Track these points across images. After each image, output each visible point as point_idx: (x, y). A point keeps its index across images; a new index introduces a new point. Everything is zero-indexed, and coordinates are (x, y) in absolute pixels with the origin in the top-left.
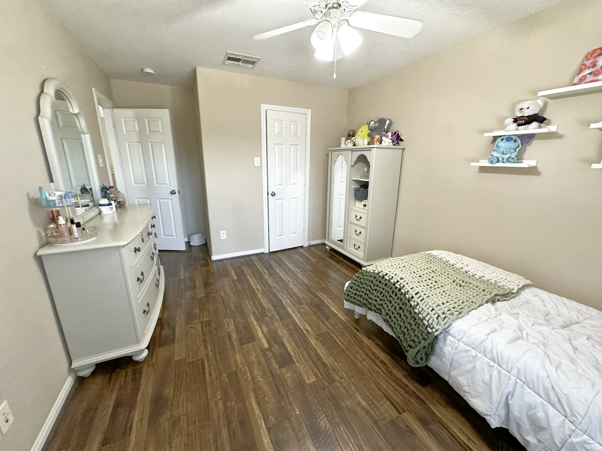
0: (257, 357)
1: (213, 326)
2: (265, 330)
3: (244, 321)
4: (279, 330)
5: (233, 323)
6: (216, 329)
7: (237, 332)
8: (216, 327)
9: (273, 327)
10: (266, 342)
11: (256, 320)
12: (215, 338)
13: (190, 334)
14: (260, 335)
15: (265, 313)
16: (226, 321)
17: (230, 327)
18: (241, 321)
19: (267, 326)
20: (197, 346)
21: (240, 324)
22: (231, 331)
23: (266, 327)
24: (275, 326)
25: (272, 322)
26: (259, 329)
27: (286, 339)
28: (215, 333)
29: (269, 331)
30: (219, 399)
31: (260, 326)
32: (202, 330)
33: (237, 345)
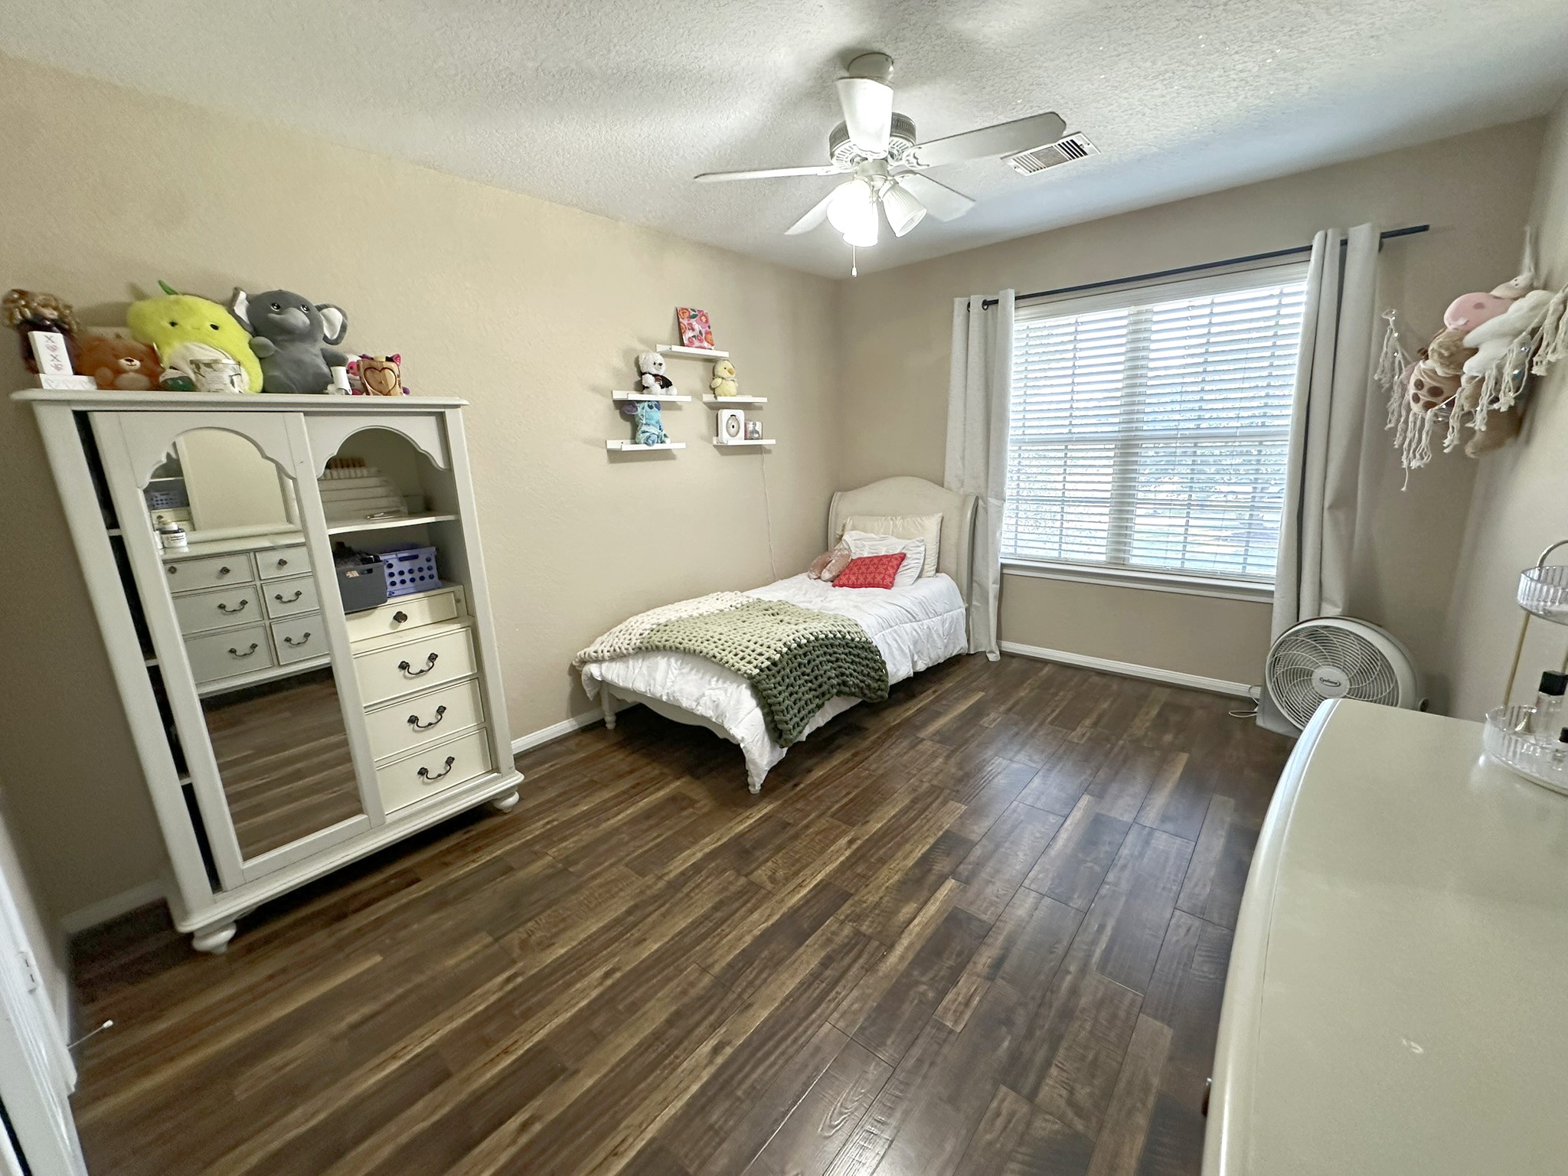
0: (991, 882)
1: (1006, 1044)
2: (907, 910)
3: (916, 973)
4: (887, 884)
5: (950, 996)
6: (1008, 1022)
7: (968, 962)
8: (1004, 1029)
9: (886, 899)
10: (942, 889)
11: (891, 947)
12: (1033, 998)
13: (1096, 1082)
14: (932, 908)
15: (846, 945)
16: (956, 1022)
17: (969, 989)
18: (924, 979)
19: (895, 912)
20: (1096, 1020)
21: (936, 976)
22: (979, 976)
23: (899, 912)
24: (881, 898)
25: (875, 908)
26: (916, 922)
27: (906, 862)
28: (1021, 1011)
29: (907, 900)
30: (1108, 884)
31: (905, 925)
32: (1048, 1064)
33: (1000, 934)
